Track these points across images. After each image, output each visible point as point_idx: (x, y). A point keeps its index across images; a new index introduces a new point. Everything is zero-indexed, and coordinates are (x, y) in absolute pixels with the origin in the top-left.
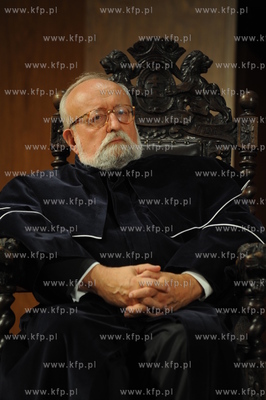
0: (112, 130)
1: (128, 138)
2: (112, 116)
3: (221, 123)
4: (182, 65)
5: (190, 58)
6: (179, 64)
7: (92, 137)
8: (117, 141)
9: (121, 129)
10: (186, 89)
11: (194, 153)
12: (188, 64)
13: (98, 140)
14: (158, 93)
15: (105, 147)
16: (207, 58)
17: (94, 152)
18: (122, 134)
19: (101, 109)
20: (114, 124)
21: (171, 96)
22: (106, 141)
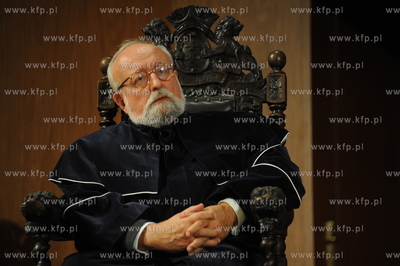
0: (155, 89)
1: (170, 94)
2: (153, 75)
3: (252, 80)
4: (216, 30)
5: (223, 23)
6: (213, 29)
7: (137, 98)
8: (161, 99)
9: (162, 86)
10: (220, 51)
11: (228, 109)
12: (221, 29)
13: (143, 99)
14: (195, 55)
15: (151, 105)
16: (238, 23)
17: (141, 111)
18: (165, 92)
19: (142, 70)
20: (155, 82)
21: (207, 58)
22: (151, 100)
